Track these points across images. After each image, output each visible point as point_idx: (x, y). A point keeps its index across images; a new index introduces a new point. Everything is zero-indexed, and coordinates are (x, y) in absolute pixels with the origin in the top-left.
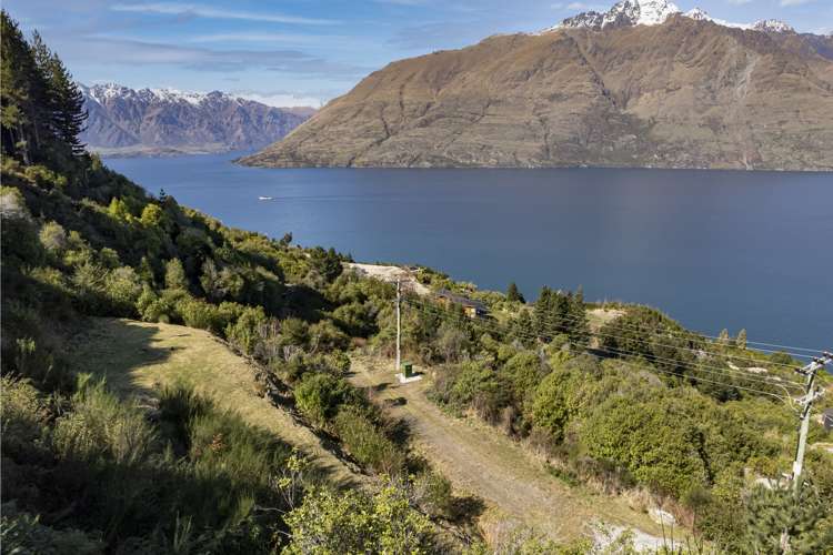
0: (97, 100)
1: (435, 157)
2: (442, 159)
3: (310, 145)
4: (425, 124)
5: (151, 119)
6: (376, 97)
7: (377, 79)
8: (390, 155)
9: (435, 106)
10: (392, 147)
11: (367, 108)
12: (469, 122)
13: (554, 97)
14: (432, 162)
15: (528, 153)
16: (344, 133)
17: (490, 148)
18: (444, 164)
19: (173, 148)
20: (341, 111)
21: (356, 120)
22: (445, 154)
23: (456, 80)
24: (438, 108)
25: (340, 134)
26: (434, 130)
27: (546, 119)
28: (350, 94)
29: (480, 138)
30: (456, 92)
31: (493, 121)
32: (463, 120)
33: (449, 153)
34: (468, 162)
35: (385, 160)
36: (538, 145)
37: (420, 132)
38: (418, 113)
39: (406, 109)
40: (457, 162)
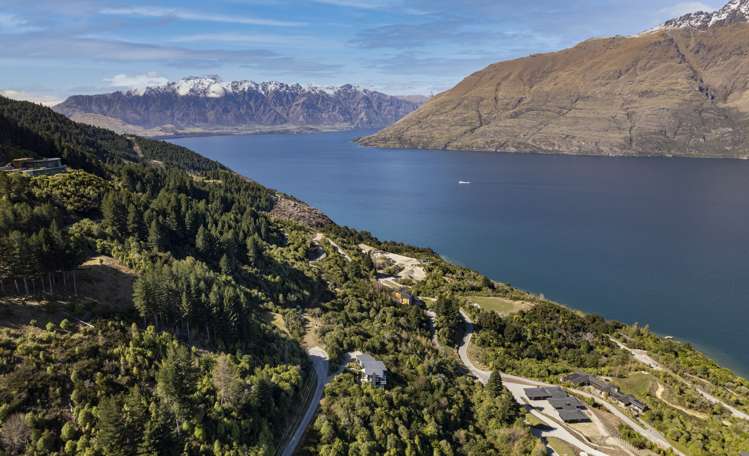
0: (263, 93)
1: (519, 143)
2: (527, 146)
3: (415, 130)
4: (516, 115)
5: (297, 105)
6: (474, 93)
7: (476, 79)
8: (480, 141)
9: (525, 101)
10: (483, 134)
11: (466, 102)
12: (556, 115)
13: (643, 94)
14: (517, 148)
15: (611, 143)
16: (444, 122)
17: (573, 137)
18: (528, 150)
19: (311, 126)
20: (443, 104)
21: (455, 112)
22: (530, 142)
23: (549, 79)
24: (528, 103)
25: (439, 122)
26: (523, 121)
27: (634, 113)
28: (453, 89)
29: (565, 130)
30: (547, 89)
31: (579, 114)
32: (549, 113)
33: (534, 141)
34: (551, 149)
35: (475, 145)
36: (622, 136)
37: (509, 122)
38: (509, 107)
39: (499, 102)
40: (540, 149)
